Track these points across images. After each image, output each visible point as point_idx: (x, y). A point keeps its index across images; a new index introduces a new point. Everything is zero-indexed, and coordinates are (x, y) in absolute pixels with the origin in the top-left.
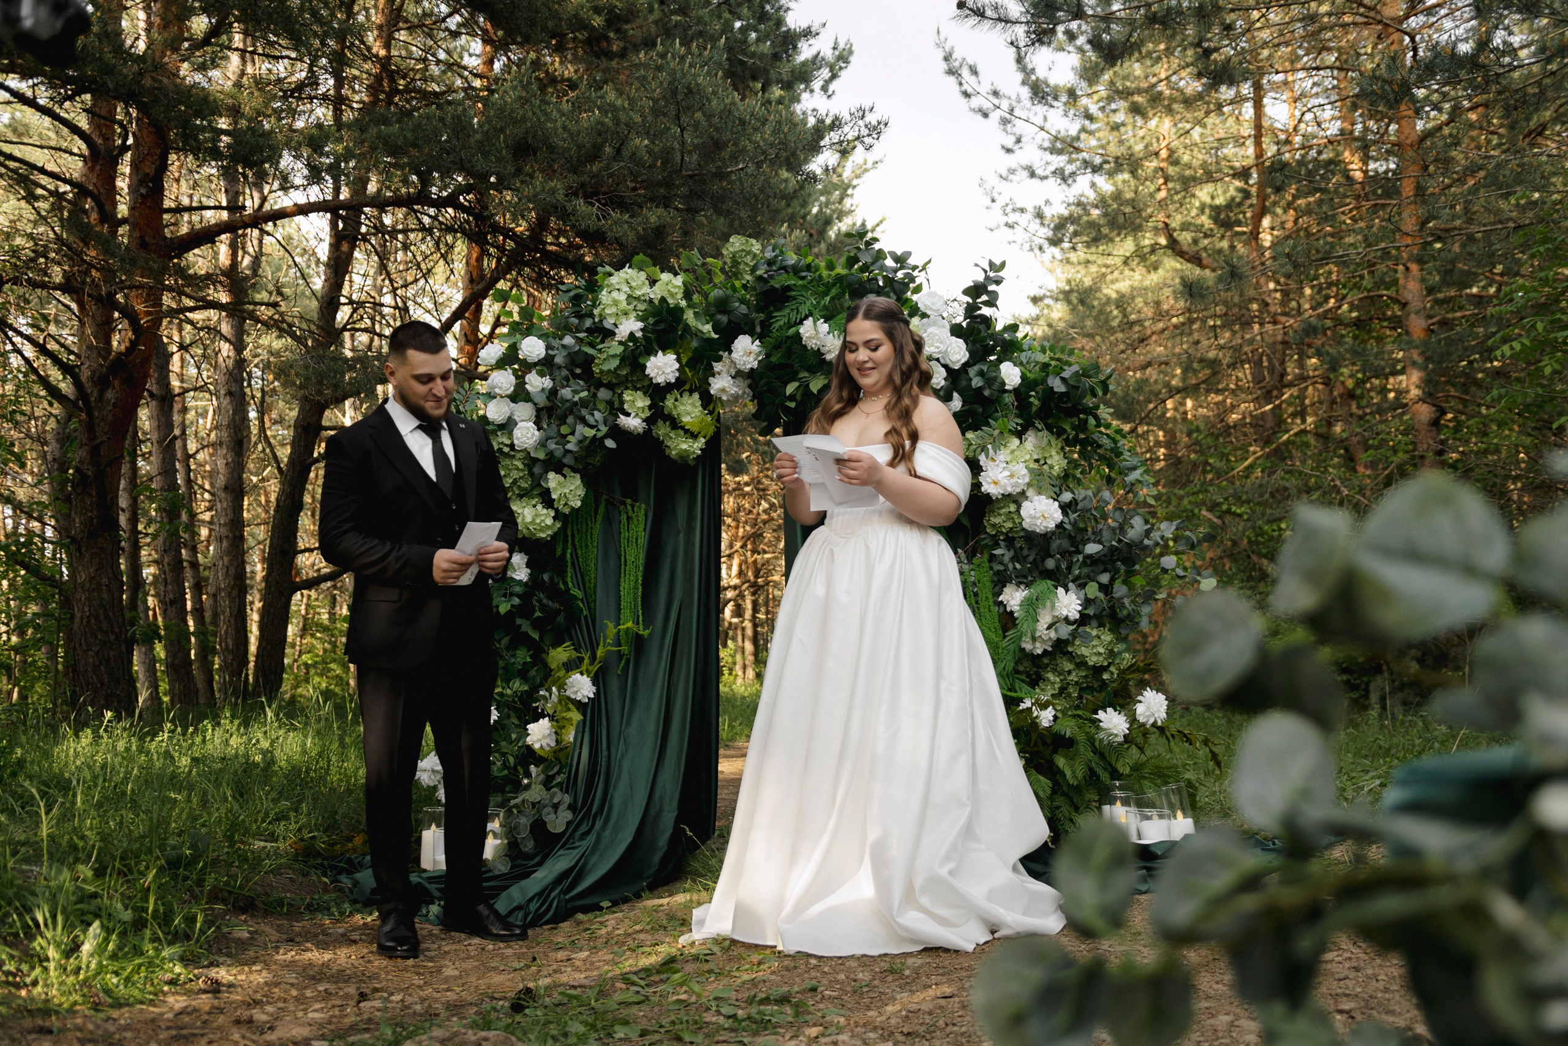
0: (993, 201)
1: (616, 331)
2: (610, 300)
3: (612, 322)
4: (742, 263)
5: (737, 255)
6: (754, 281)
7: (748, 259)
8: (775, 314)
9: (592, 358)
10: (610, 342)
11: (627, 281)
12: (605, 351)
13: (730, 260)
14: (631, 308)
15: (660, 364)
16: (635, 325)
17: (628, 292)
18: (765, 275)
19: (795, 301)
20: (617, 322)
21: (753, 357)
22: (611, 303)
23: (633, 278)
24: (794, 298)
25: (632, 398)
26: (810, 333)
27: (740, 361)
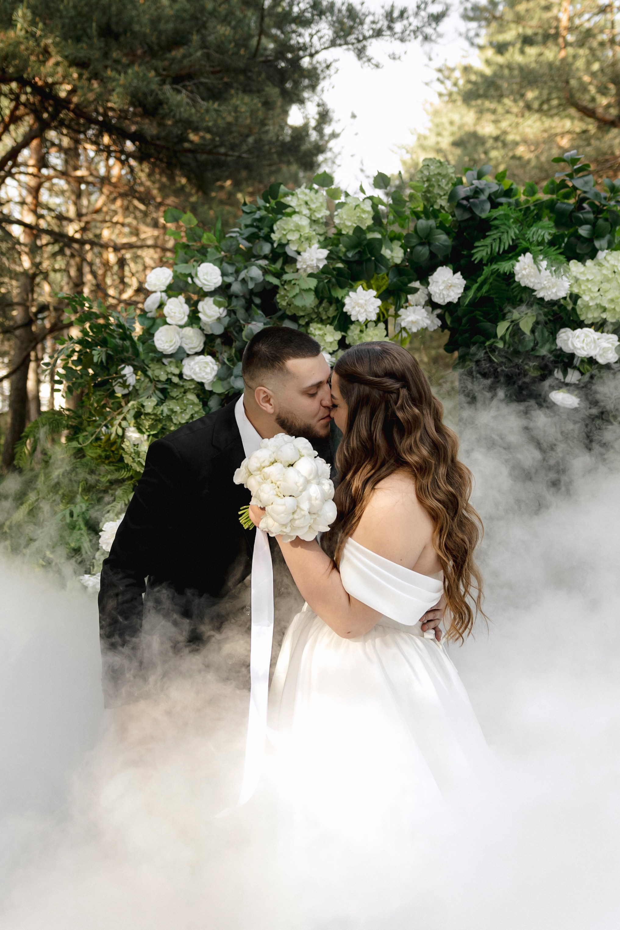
1: (299, 258)
2: (292, 225)
3: (295, 248)
4: (436, 187)
5: (433, 179)
6: (450, 207)
7: (443, 182)
8: (477, 244)
9: (275, 288)
10: (292, 270)
11: (306, 203)
12: (295, 284)
13: (426, 185)
14: (314, 233)
15: (361, 301)
16: (320, 253)
17: (308, 215)
18: (465, 202)
19: (498, 230)
20: (300, 249)
21: (453, 291)
22: (294, 229)
23: (312, 200)
24: (497, 227)
25: (321, 333)
26: (527, 270)
27: (440, 294)
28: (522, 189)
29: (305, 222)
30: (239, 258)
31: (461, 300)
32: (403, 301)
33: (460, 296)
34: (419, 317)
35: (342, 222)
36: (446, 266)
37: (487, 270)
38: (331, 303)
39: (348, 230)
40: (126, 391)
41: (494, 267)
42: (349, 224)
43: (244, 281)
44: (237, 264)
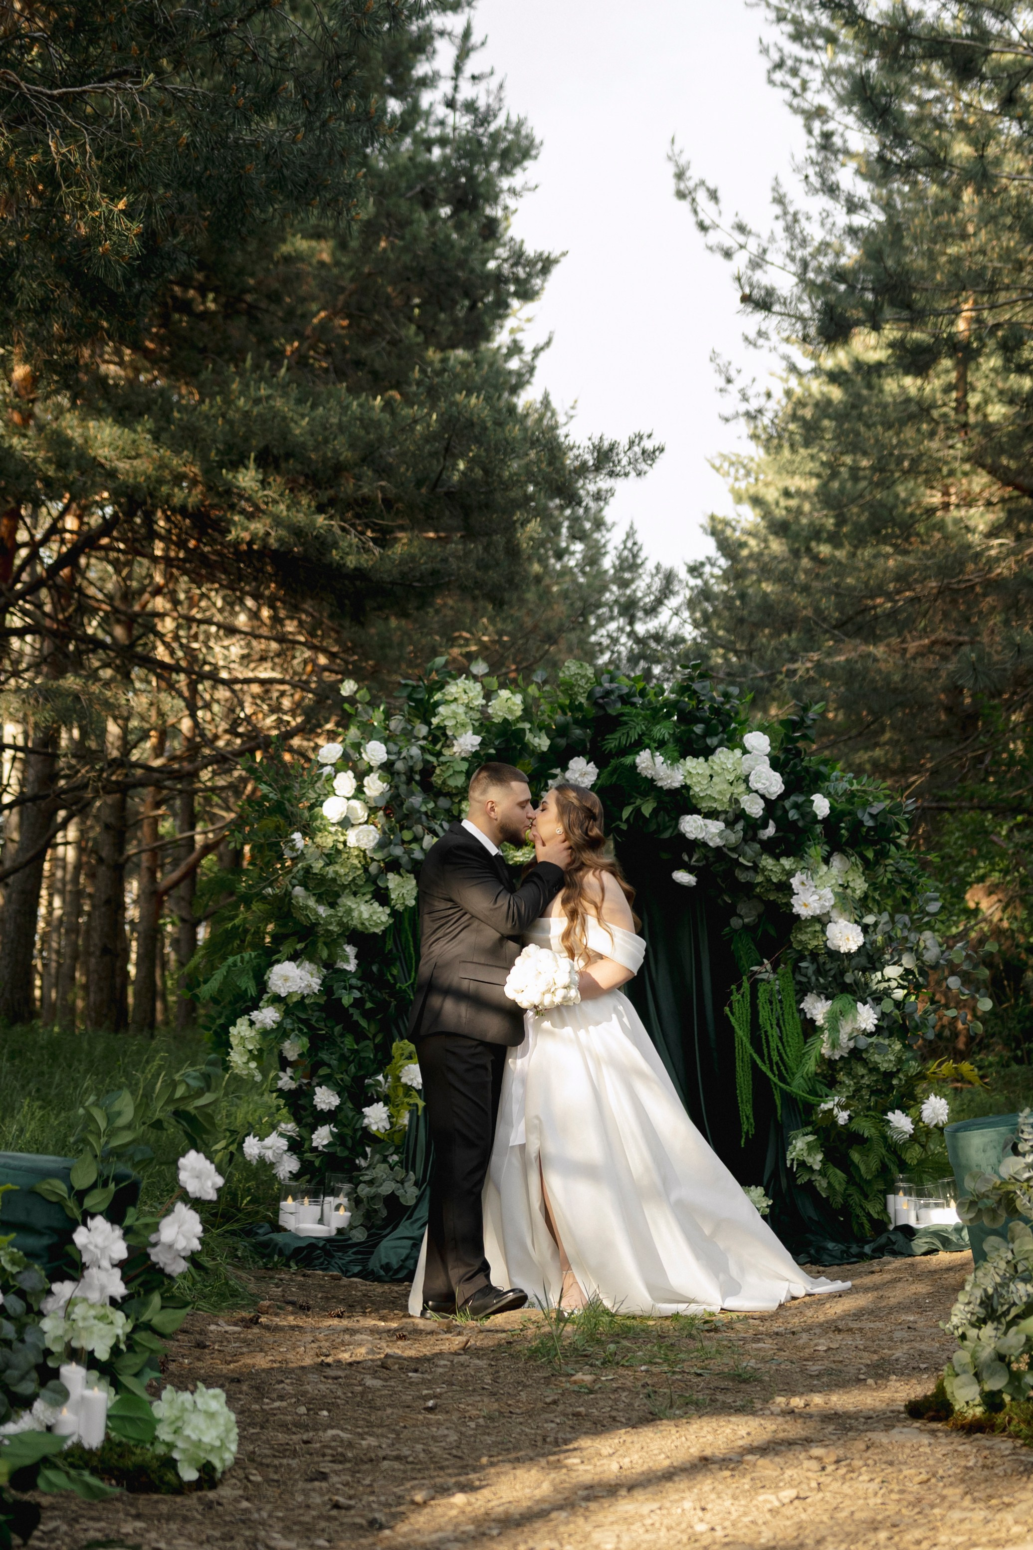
0: (729, 381)
1: (455, 742)
2: (450, 712)
3: (452, 732)
4: (577, 685)
5: (573, 679)
6: (589, 704)
7: (583, 682)
8: (608, 737)
9: (434, 767)
10: (449, 752)
11: (465, 691)
12: (449, 765)
14: (469, 720)
16: (474, 739)
17: (466, 703)
18: (600, 701)
19: (626, 726)
20: (456, 734)
21: (588, 777)
22: (451, 715)
23: (470, 689)
24: (627, 723)
26: (646, 763)
29: (461, 710)
30: (402, 738)
33: (593, 782)
35: (494, 712)
36: (583, 755)
37: (615, 762)
39: (498, 720)
41: (621, 758)
42: (500, 714)
43: (406, 759)
44: (400, 743)
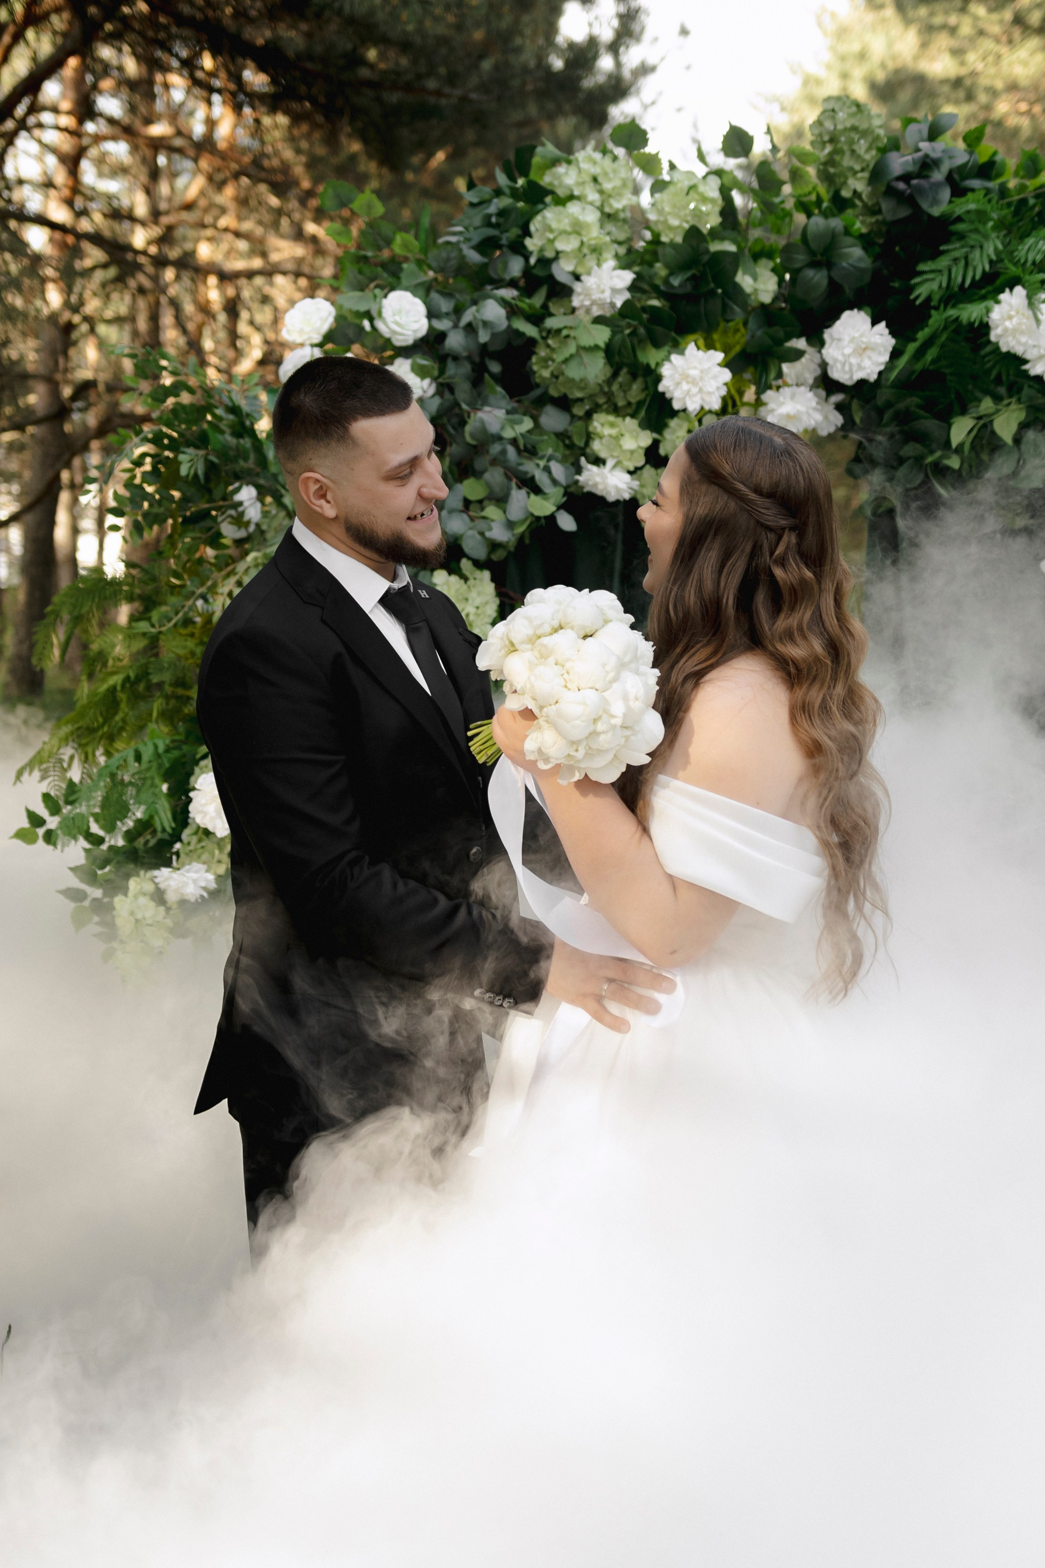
1: (577, 287)
2: (566, 221)
3: (569, 267)
4: (848, 154)
5: (843, 139)
6: (872, 194)
7: (862, 146)
8: (921, 267)
9: (531, 343)
10: (562, 310)
11: (595, 180)
12: (567, 336)
13: (828, 149)
14: (608, 239)
15: (694, 373)
16: (618, 277)
17: (598, 204)
18: (901, 186)
19: (962, 243)
20: (580, 270)
21: (870, 358)
22: (569, 229)
23: (606, 174)
24: (961, 237)
25: (614, 432)
26: (1015, 320)
27: (844, 365)
28: (1012, 163)
29: (591, 217)
30: (462, 283)
31: (884, 376)
32: (772, 375)
33: (882, 368)
34: (800, 408)
35: (662, 219)
36: (860, 309)
37: (936, 319)
38: (634, 376)
39: (671, 236)
40: (242, 534)
41: (952, 312)
42: (674, 222)
43: (470, 329)
44: (457, 296)
